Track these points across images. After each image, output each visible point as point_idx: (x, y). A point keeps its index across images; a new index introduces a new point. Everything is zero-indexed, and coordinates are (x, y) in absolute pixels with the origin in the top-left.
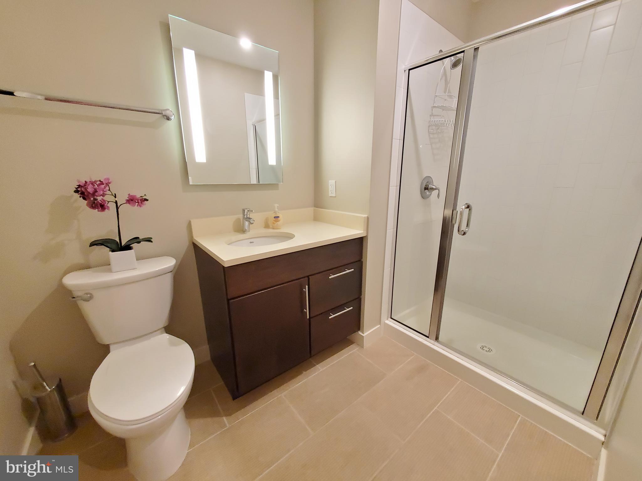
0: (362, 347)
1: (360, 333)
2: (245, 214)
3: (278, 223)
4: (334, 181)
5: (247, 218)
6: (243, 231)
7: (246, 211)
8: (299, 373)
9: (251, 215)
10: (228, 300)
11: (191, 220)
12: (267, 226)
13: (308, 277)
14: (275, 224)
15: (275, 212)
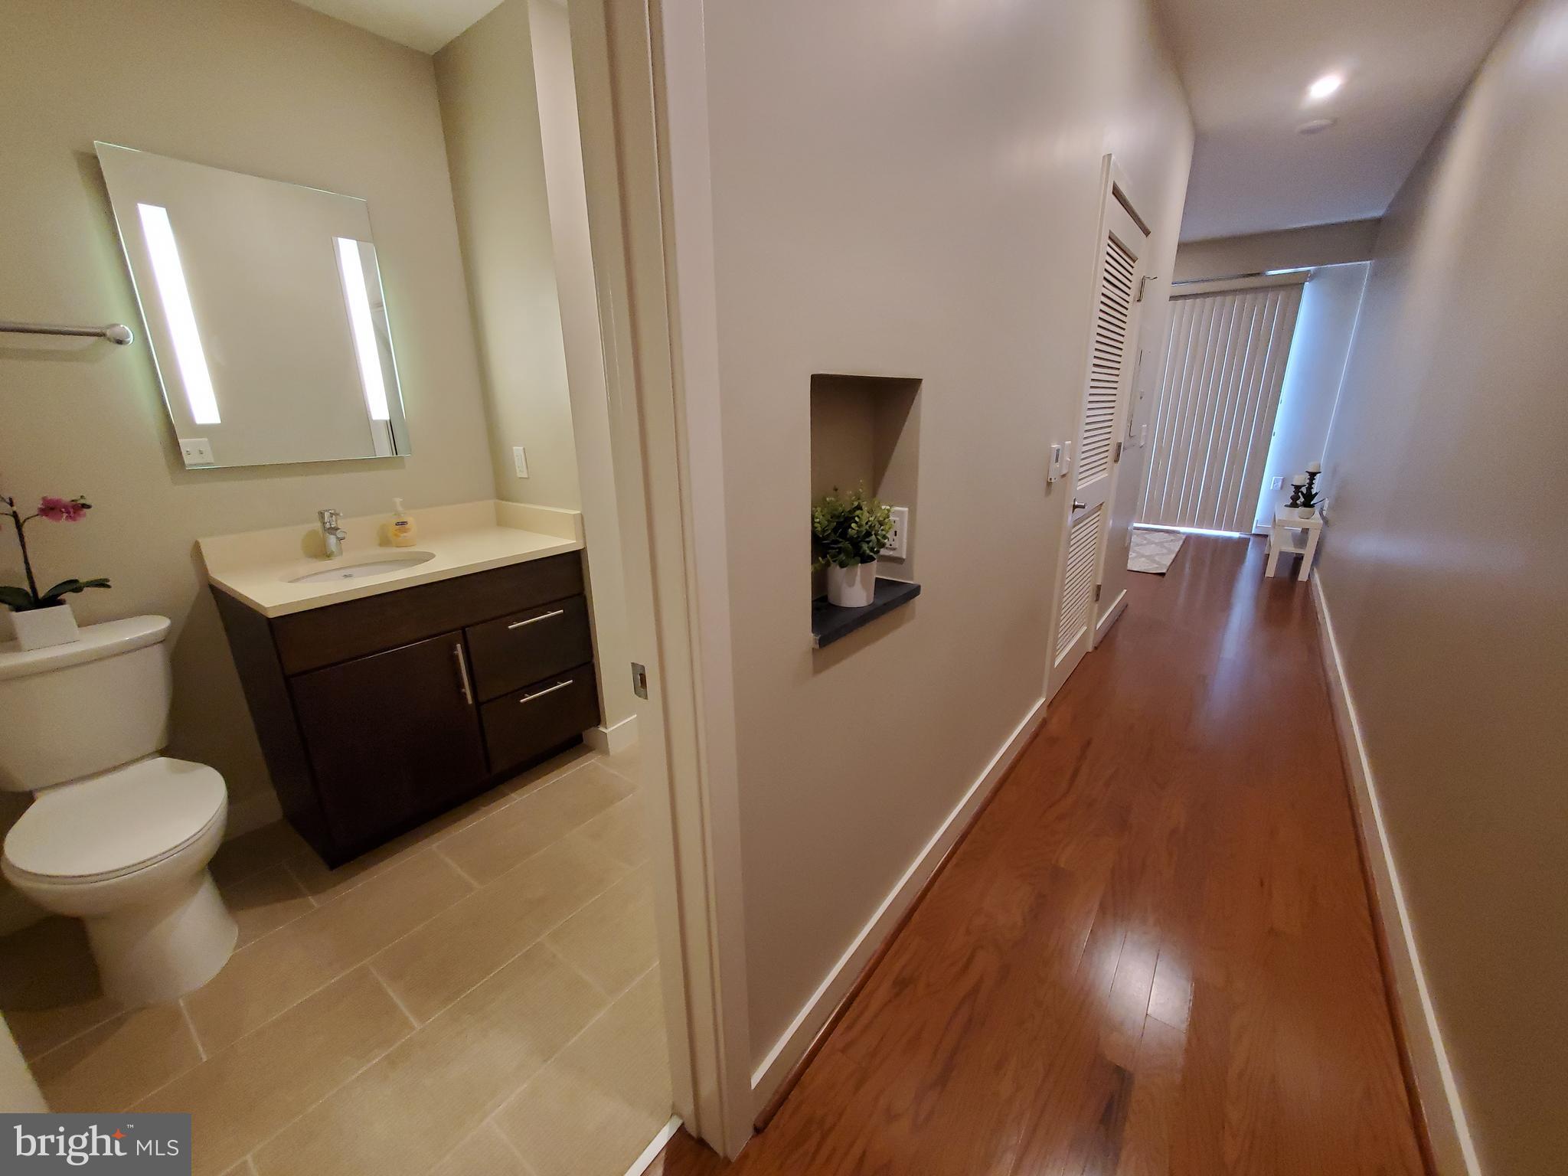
0: (605, 752)
1: (602, 729)
2: (326, 520)
3: (405, 534)
4: (522, 448)
5: (331, 528)
6: (326, 555)
7: (327, 515)
8: (473, 810)
9: (341, 524)
10: (287, 679)
11: (200, 541)
12: (385, 542)
13: (463, 629)
14: (399, 536)
15: (397, 514)
